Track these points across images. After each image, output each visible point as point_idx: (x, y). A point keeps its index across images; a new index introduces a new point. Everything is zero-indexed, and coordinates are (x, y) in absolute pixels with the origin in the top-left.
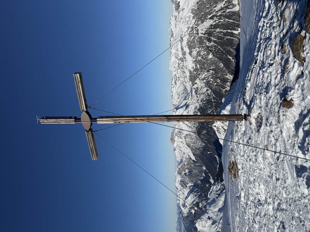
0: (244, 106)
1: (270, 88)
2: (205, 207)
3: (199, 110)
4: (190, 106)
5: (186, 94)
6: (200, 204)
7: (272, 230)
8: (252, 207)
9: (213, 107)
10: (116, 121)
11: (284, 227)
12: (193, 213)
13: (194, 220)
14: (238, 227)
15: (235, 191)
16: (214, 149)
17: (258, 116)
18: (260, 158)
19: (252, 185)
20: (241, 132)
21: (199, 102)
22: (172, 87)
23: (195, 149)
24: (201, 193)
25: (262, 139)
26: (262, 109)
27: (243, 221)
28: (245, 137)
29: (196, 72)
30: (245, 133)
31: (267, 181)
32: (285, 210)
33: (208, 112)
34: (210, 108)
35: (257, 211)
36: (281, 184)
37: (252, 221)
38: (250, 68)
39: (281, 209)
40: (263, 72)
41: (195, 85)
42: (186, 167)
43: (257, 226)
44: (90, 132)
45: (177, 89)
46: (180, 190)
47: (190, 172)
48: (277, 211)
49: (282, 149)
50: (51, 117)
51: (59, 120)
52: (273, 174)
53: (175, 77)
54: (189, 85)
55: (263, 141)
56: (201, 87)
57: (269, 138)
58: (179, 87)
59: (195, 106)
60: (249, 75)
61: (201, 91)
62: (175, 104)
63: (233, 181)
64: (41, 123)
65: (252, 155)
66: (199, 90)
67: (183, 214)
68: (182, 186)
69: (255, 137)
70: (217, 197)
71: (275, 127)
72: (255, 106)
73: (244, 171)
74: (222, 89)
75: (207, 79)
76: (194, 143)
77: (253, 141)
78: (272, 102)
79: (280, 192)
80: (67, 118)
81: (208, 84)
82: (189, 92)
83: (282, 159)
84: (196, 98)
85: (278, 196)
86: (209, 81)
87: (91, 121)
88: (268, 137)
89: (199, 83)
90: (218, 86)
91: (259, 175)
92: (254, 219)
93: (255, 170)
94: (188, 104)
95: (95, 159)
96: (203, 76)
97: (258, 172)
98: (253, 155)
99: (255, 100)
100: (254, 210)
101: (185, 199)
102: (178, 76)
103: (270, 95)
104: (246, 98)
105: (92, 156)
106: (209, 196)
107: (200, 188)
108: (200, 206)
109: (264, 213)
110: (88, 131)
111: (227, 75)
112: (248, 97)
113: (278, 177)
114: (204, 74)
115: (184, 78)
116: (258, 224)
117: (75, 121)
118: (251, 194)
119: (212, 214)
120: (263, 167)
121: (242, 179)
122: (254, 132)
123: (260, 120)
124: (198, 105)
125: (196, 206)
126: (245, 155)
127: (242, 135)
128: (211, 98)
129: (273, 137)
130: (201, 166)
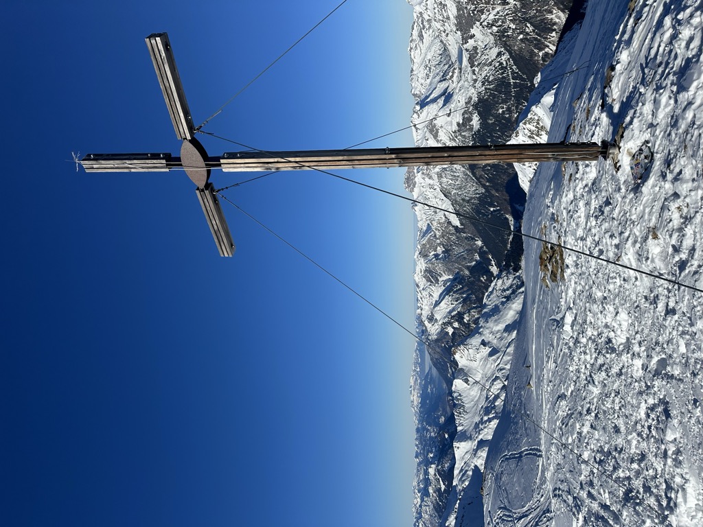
0: (604, 115)
1: (693, 73)
2: (476, 321)
3: (476, 106)
4: (455, 97)
5: (446, 65)
6: (465, 316)
7: (632, 406)
8: (591, 351)
9: (511, 99)
10: (270, 165)
11: (667, 413)
12: (450, 334)
13: (450, 347)
14: (550, 382)
15: (552, 307)
16: (505, 200)
17: (641, 150)
18: (629, 254)
19: (595, 306)
20: (584, 183)
21: (476, 85)
22: (411, 48)
23: (461, 201)
24: (468, 295)
25: (644, 210)
26: (657, 132)
27: (563, 373)
28: (594, 196)
29: (473, 4)
30: (594, 186)
31: (638, 306)
32: (676, 378)
33: (498, 110)
34: (504, 102)
35: (600, 361)
36: (679, 324)
37: (585, 378)
38: (632, 5)
39: (666, 374)
40: (679, 22)
41: (469, 40)
42: (438, 241)
43: (596, 391)
44: (207, 192)
45: (424, 53)
46: (423, 289)
47: (446, 251)
48: (654, 376)
49: (698, 244)
50: (108, 155)
51: (127, 161)
52: (661, 298)
53: (420, 20)
54: (453, 41)
55: (646, 217)
56: (486, 46)
57: (666, 211)
58: (429, 48)
59: (468, 96)
60: (626, 26)
61: (483, 57)
62: (418, 93)
63: (547, 286)
64: (87, 171)
65: (609, 243)
66: (479, 55)
67: (429, 335)
68: (429, 280)
69: (625, 203)
70: (503, 303)
71: (690, 185)
72: (635, 120)
73: (580, 272)
74: (536, 51)
75: (500, 23)
76: (460, 188)
77: (617, 210)
78: (694, 116)
79: (672, 339)
80: (146, 157)
81: (502, 38)
82: (453, 59)
83: (694, 269)
84: (470, 77)
85: (665, 346)
86: (505, 30)
87: (206, 165)
88: (663, 208)
89: (481, 36)
90: (527, 43)
91: (619, 291)
92: (591, 376)
93: (612, 278)
94: (449, 90)
95: (226, 253)
96: (491, 17)
97: (618, 284)
98: (611, 245)
99: (637, 103)
100: (594, 356)
101: (434, 307)
102: (426, 17)
103: (692, 97)
104: (610, 95)
105: (219, 248)
106: (485, 301)
107: (467, 285)
108: (465, 321)
109: (618, 368)
110: (203, 190)
111: (551, 12)
112: (616, 93)
113: (671, 305)
114: (493, 9)
115: (443, 21)
116: (599, 386)
117: (167, 165)
118: (591, 323)
119: (491, 335)
120: (634, 275)
121: (571, 288)
122: (623, 190)
123: (646, 161)
124: (473, 93)
125: (457, 321)
126: (588, 239)
127: (587, 189)
128: (508, 75)
129: (676, 211)
130: (473, 239)
